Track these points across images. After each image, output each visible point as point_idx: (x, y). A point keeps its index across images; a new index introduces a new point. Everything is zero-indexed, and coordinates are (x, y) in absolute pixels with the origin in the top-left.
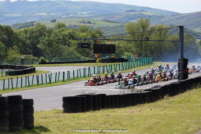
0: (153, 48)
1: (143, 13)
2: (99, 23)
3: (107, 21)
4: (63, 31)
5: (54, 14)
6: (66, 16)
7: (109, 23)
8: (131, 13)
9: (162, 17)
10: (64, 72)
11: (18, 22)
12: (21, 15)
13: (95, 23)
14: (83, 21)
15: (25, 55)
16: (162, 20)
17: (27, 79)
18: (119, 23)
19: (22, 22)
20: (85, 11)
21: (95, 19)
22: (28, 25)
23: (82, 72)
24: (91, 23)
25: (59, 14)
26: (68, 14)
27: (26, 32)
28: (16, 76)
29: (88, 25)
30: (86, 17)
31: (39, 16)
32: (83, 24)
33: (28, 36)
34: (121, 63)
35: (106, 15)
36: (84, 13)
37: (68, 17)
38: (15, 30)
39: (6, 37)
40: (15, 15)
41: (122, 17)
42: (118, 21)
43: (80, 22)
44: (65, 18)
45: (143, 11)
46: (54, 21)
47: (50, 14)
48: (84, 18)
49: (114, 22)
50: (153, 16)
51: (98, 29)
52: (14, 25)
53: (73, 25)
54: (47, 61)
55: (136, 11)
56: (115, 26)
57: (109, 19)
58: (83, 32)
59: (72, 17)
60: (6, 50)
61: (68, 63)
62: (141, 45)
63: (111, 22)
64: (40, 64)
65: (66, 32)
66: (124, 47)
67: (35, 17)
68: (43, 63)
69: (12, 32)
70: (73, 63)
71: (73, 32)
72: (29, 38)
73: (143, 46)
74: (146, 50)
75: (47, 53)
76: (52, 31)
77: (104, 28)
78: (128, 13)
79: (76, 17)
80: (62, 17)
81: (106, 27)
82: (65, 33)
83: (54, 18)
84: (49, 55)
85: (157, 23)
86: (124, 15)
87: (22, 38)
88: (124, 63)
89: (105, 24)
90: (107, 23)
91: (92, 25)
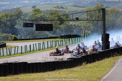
2: (69, 8)
3: (76, 6)
5: (34, 2)
6: (44, 3)
11: (7, 8)
12: (9, 3)
13: (66, 8)
14: (57, 7)
16: (119, 4)
19: (10, 8)
21: (67, 5)
24: (63, 8)
25: (38, 1)
26: (45, 1)
31: (23, 3)
33: (8, 19)
35: (76, 2)
37: (46, 4)
40: (4, 3)
41: (88, 3)
42: (85, 6)
43: (55, 7)
46: (33, 7)
47: (31, 2)
48: (57, 4)
49: (82, 7)
52: (3, 11)
53: (49, 9)
56: (82, 10)
57: (78, 5)
59: (48, 4)
63: (79, 7)
65: (39, 15)
67: (20, 4)
71: (44, 15)
77: (73, 11)
79: (52, 4)
80: (41, 3)
81: (75, 11)
82: (37, 16)
83: (35, 5)
85: (115, 7)
86: (89, 2)
89: (75, 9)
90: (76, 8)
91: (65, 9)
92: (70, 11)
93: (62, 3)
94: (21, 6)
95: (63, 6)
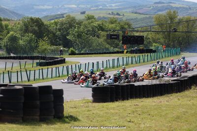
0: (181, 39)
1: (171, 4)
2: (127, 15)
3: (136, 13)
4: (92, 22)
5: (83, 6)
6: (96, 8)
7: (138, 15)
8: (160, 5)
9: (190, 8)
10: (93, 63)
11: (49, 14)
12: (51, 7)
13: (123, 15)
14: (112, 13)
15: (55, 46)
16: (189, 11)
17: (57, 70)
18: (147, 14)
19: (53, 14)
20: (114, 3)
22: (58, 16)
23: (111, 62)
24: (120, 15)
25: (88, 6)
26: (97, 6)
27: (56, 23)
28: (47, 67)
29: (117, 16)
30: (116, 9)
31: (69, 8)
32: (112, 16)
33: (58, 27)
34: (149, 54)
35: (135, 7)
36: (113, 5)
37: (97, 9)
38: (46, 22)
39: (36, 28)
40: (46, 7)
41: (150, 9)
43: (109, 14)
44: (94, 10)
45: (170, 3)
46: (83, 13)
47: (79, 6)
48: (112, 9)
49: (143, 14)
50: (180, 8)
51: (127, 20)
52: (44, 17)
53: (102, 16)
54: (77, 52)
55: (163, 3)
56: (144, 18)
57: (138, 11)
58: (112, 23)
59: (101, 9)
60: (37, 42)
61: (97, 54)
62: (169, 36)
63: (139, 14)
64: (70, 54)
66: (153, 38)
67: (65, 8)
68: (73, 54)
69: (42, 24)
70: (102, 53)
71: (102, 24)
72: (60, 30)
73: (171, 36)
74: (174, 41)
75: (77, 44)
76: (82, 23)
77: (132, 19)
78: (156, 5)
79: (105, 9)
80: (92, 9)
81: (135, 19)
82: (94, 24)
83: (84, 10)
84: (78, 46)
85: (185, 15)
86: (152, 7)
87: (52, 30)
88: (152, 54)
89: (134, 16)
90: (136, 15)
91: (121, 17)
92: (128, 18)
93: (118, 9)
94: (66, 11)
95: (119, 13)
